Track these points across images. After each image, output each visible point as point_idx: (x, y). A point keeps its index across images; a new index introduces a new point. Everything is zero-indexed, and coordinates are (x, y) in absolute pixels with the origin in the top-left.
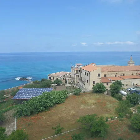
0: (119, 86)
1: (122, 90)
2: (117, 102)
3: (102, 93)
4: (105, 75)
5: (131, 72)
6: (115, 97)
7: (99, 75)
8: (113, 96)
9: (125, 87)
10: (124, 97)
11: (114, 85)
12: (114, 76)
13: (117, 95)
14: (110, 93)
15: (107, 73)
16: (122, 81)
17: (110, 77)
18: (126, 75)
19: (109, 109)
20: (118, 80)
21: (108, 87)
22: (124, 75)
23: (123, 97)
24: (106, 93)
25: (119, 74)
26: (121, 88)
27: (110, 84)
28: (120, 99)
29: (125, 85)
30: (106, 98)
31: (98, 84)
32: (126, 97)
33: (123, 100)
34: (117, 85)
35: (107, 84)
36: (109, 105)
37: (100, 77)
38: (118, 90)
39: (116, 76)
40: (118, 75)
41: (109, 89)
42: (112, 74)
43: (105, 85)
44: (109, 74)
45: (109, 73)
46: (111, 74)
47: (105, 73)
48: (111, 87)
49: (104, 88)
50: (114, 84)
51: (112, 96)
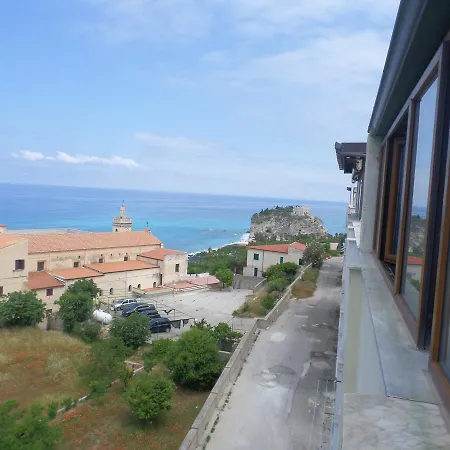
0: (87, 295)
1: (98, 307)
2: (84, 349)
3: (29, 324)
4: (41, 265)
5: (124, 252)
6: (79, 335)
7: (20, 264)
8: (69, 329)
9: (106, 298)
10: (106, 330)
11: (71, 296)
12: (72, 265)
13: (81, 327)
14: (60, 322)
15: (47, 255)
16: (95, 280)
17: (59, 270)
18: (107, 260)
19: (56, 376)
20: (84, 278)
21: (51, 302)
22: (101, 261)
23: (100, 328)
24: (43, 324)
25: (87, 258)
26: (96, 301)
27: (58, 293)
28: (92, 336)
29: (106, 293)
30: (44, 341)
31: (14, 296)
32: (112, 330)
33: (101, 341)
34: (80, 294)
35: (50, 292)
36: (58, 364)
37: (25, 272)
38: (86, 310)
39: (76, 265)
40: (82, 263)
41: (56, 308)
42: (66, 258)
43: (41, 296)
44: (53, 260)
45: (54, 255)
46: (61, 259)
47: (41, 258)
48: (62, 302)
49: (39, 306)
50: (72, 290)
51: (64, 331)
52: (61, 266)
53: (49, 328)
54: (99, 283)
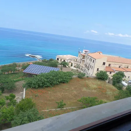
0: (121, 76)
1: (124, 81)
2: (117, 91)
3: (103, 80)
4: (110, 65)
6: (116, 86)
7: (104, 64)
8: (114, 84)
9: (127, 79)
10: (125, 88)
12: (118, 66)
13: (118, 85)
14: (112, 82)
15: (111, 62)
16: (124, 73)
18: (129, 67)
19: (108, 95)
20: (121, 71)
21: (110, 76)
22: (127, 67)
23: (123, 87)
24: (107, 81)
25: (123, 66)
26: (123, 79)
27: (113, 74)
28: (120, 88)
29: (127, 77)
30: (106, 86)
31: (101, 72)
32: (127, 88)
33: (123, 90)
34: (119, 76)
35: (111, 73)
36: (109, 93)
37: (105, 66)
38: (120, 81)
39: (120, 67)
41: (111, 78)
43: (108, 73)
44: (113, 64)
45: (114, 63)
46: (115, 65)
48: (113, 76)
49: (107, 76)
50: (117, 74)
51: (113, 85)
52: (115, 67)
53: (108, 82)
54: (125, 74)
